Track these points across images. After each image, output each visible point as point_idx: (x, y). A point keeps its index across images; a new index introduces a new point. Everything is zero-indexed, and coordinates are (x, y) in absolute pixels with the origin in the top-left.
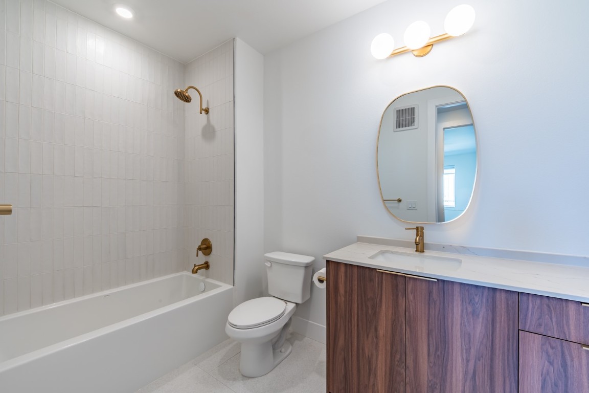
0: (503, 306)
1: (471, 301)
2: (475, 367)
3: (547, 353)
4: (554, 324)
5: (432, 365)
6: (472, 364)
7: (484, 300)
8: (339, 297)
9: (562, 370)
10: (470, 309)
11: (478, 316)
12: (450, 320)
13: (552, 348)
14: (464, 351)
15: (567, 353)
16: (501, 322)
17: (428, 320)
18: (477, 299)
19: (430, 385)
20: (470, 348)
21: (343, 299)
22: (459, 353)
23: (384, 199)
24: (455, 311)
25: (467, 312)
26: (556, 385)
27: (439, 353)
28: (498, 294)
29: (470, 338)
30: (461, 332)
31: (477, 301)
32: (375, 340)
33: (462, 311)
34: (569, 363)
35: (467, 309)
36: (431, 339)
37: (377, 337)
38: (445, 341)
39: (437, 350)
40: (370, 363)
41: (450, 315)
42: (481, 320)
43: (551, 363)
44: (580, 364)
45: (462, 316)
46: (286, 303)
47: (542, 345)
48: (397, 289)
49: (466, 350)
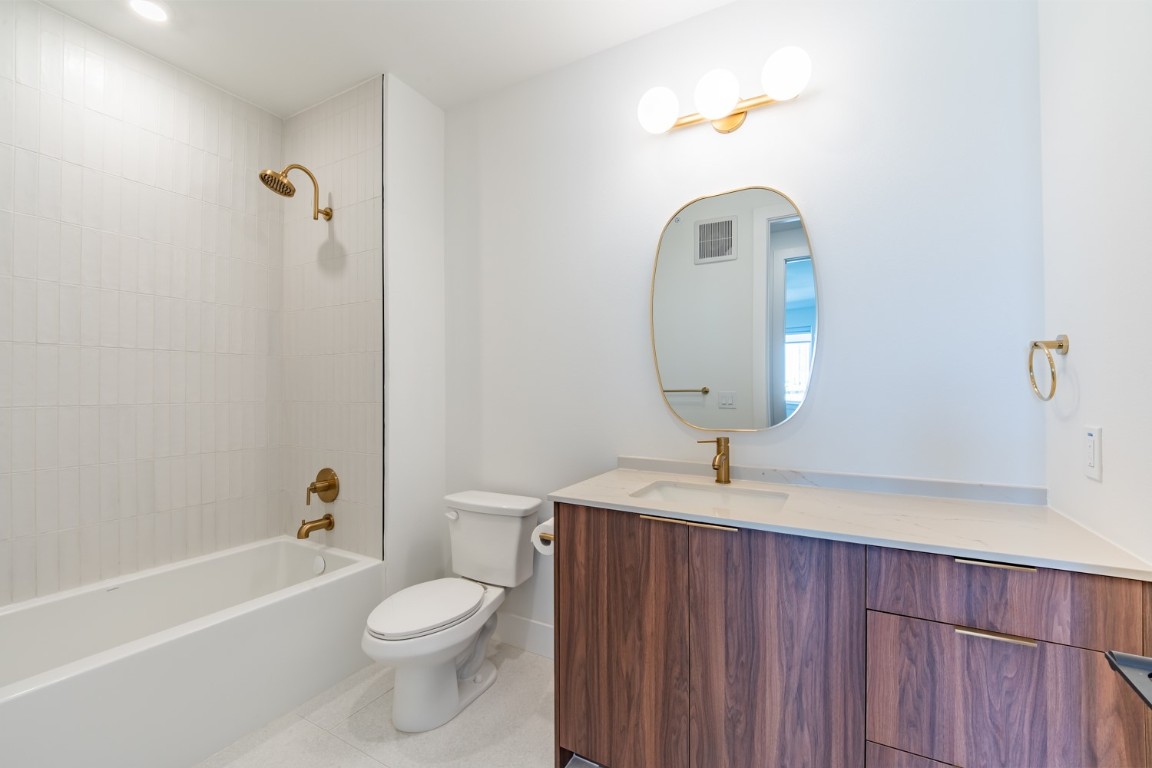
0: (843, 571)
1: (792, 564)
2: (800, 679)
3: (908, 644)
4: (918, 595)
5: (732, 681)
6: (795, 672)
7: (814, 562)
8: (576, 570)
9: (928, 670)
10: (791, 579)
11: (804, 589)
12: (760, 599)
13: (915, 635)
14: (784, 652)
15: (935, 642)
16: (839, 598)
17: (726, 602)
18: (802, 560)
19: (730, 716)
20: (793, 646)
21: (583, 572)
22: (776, 656)
23: (665, 389)
24: (767, 583)
25: (787, 583)
26: (920, 697)
27: (743, 658)
28: (834, 551)
29: (792, 628)
30: (779, 618)
31: (802, 563)
32: (638, 643)
33: (780, 583)
34: (938, 658)
35: (786, 579)
36: (730, 635)
37: (641, 639)
38: (754, 638)
39: (739, 654)
40: (629, 685)
41: (761, 590)
42: (808, 596)
43: (913, 661)
44: (953, 658)
45: (779, 591)
46: (485, 589)
47: (901, 632)
48: (674, 549)
49: (787, 649)
